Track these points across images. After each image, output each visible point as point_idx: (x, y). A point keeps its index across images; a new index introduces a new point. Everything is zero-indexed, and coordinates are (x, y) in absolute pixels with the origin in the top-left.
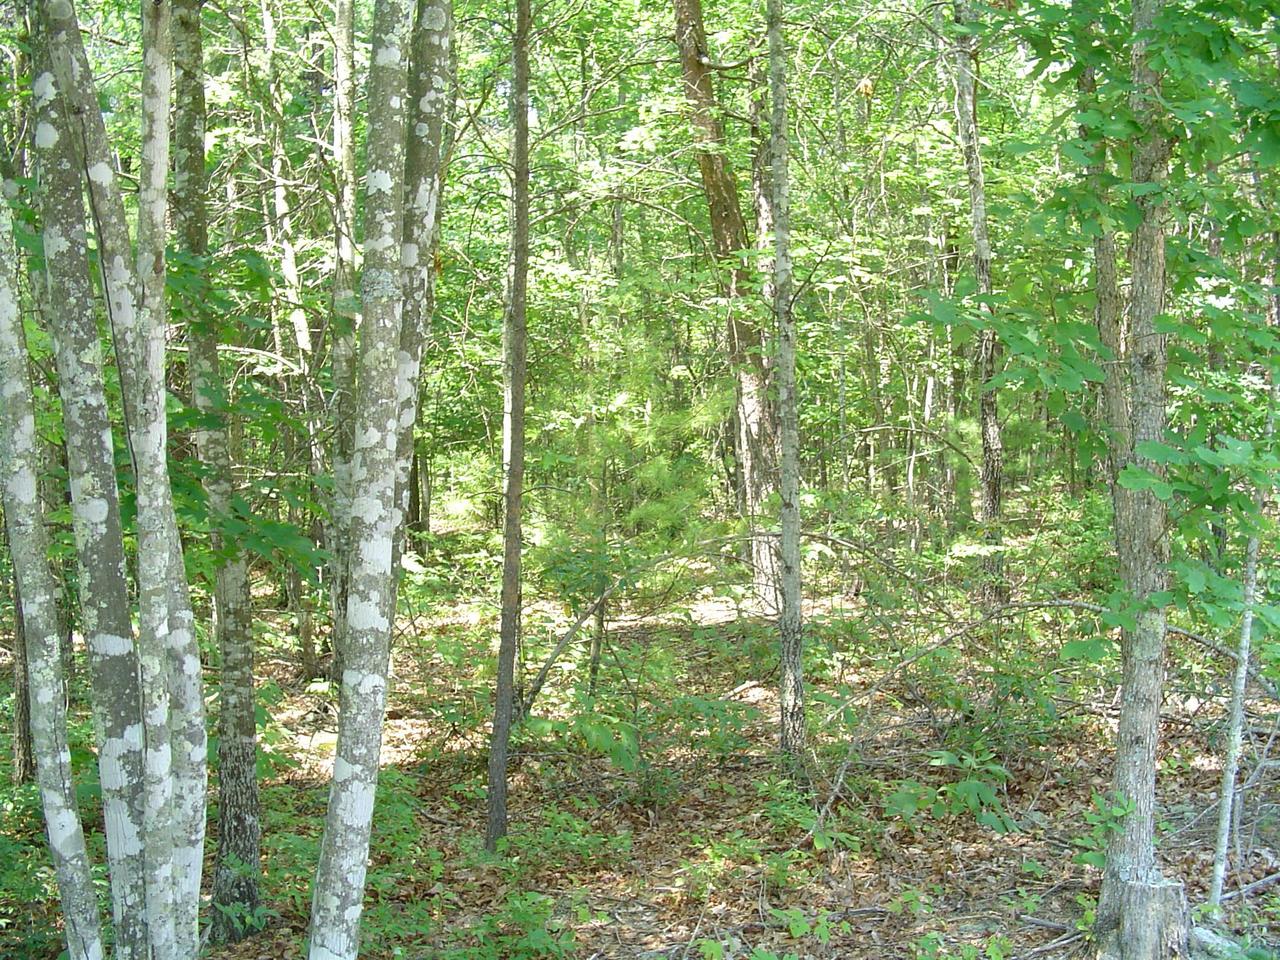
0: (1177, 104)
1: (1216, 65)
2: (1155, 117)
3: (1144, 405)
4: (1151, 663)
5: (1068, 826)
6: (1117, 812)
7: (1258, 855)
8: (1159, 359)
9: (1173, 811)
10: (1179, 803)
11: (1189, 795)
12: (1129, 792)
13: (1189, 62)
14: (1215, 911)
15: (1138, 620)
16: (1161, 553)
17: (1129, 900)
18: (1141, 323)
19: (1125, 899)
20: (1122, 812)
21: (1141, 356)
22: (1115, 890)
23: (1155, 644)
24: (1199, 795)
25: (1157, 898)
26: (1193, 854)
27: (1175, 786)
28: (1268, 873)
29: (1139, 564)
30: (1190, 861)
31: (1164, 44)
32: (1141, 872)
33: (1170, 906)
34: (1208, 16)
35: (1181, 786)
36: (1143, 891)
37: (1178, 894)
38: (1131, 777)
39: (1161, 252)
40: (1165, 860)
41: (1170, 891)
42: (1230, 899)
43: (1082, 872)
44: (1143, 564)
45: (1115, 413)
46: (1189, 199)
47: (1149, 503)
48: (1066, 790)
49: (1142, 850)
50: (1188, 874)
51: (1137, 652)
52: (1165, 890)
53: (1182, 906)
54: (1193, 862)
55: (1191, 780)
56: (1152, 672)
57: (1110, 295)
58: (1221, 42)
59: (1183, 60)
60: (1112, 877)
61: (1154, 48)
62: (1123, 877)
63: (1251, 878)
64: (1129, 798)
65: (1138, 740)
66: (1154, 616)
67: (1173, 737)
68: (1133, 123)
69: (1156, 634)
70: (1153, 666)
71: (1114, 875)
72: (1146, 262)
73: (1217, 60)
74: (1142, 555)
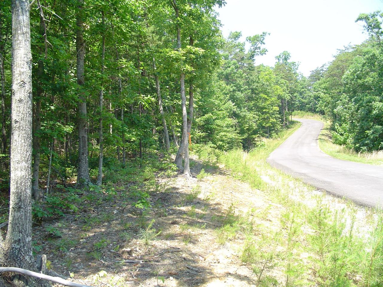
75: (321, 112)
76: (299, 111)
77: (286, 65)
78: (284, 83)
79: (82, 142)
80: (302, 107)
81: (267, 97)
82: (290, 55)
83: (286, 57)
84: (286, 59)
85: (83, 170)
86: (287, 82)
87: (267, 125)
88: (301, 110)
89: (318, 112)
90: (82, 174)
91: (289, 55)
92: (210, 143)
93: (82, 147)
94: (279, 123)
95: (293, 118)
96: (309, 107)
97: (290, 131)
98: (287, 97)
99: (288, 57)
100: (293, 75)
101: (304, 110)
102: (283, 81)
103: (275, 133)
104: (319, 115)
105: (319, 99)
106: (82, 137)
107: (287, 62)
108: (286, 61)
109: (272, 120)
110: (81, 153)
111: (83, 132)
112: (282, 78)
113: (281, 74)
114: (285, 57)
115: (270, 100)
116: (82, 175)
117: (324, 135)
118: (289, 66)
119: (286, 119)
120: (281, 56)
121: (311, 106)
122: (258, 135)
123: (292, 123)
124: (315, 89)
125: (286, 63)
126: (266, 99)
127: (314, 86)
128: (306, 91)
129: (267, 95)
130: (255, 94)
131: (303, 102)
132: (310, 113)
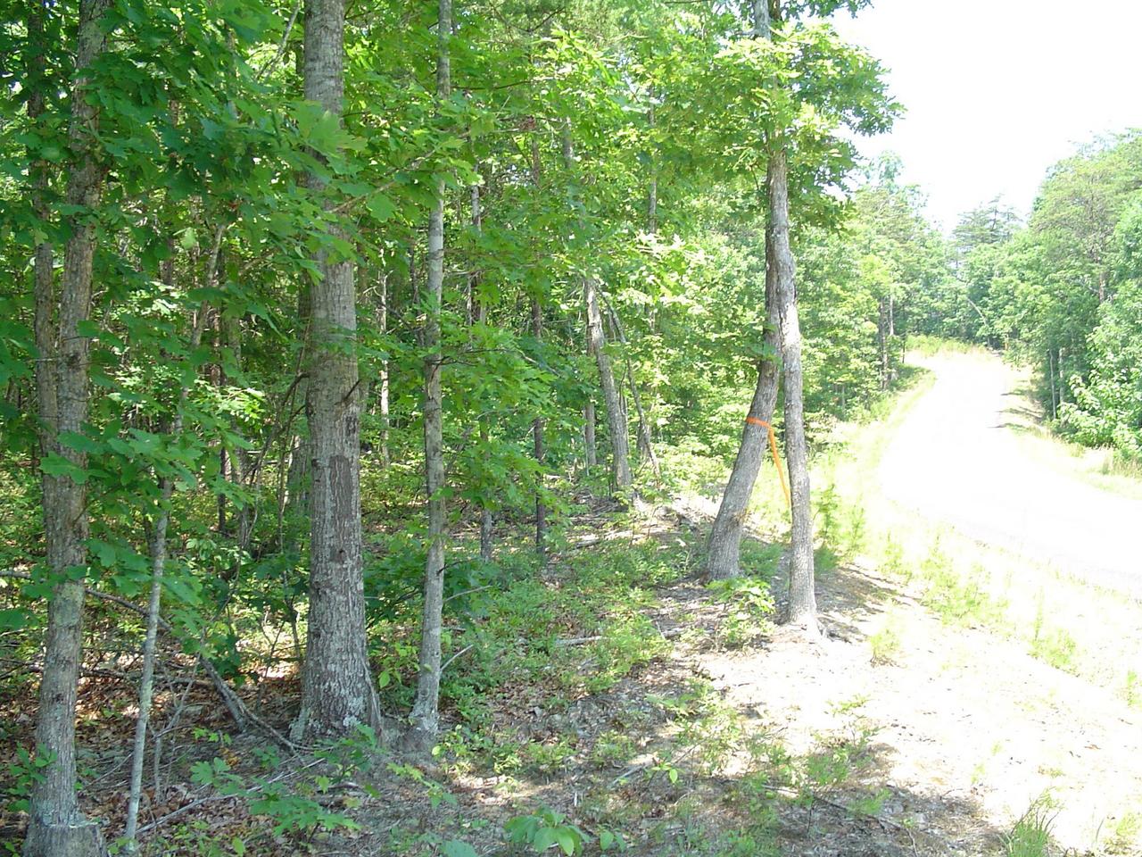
0: (108, 138)
1: (144, 109)
2: (88, 147)
3: (69, 399)
4: (70, 628)
5: (8, 777)
6: (40, 763)
7: (175, 790)
8: (83, 359)
9: (104, 757)
10: (110, 748)
11: (120, 741)
12: (51, 744)
13: (121, 103)
14: (131, 843)
15: (58, 592)
16: (80, 531)
17: (51, 841)
18: (69, 327)
19: (47, 841)
20: (44, 763)
21: (68, 355)
22: (39, 834)
23: (74, 612)
24: (129, 740)
25: (75, 838)
26: (119, 794)
27: (108, 734)
28: (182, 805)
29: (60, 540)
30: (115, 801)
31: (101, 85)
32: (62, 815)
33: (87, 843)
34: (140, 65)
35: (114, 733)
36: (63, 832)
37: (94, 832)
38: (53, 731)
39: (89, 265)
40: (94, 801)
41: (87, 830)
42: (149, 830)
43: (18, 819)
44: (64, 541)
45: (46, 404)
46: (112, 222)
47: (70, 487)
48: (8, 744)
49: (64, 795)
50: (114, 812)
51: (57, 619)
52: (83, 829)
53: (98, 842)
54: (118, 801)
55: (123, 728)
56: (71, 636)
57: (46, 297)
58: (150, 89)
59: (116, 100)
60: (36, 822)
61: (91, 87)
62: (46, 821)
63: (167, 811)
64: (51, 750)
65: (59, 698)
66: (74, 586)
67: (110, 689)
68: (69, 151)
69: (74, 603)
70: (72, 631)
71: (39, 820)
72: (75, 273)
73: (146, 104)
74: (63, 533)
75: (992, 340)
76: (922, 337)
77: (892, 192)
78: (888, 247)
79: (329, 491)
80: (930, 326)
81: (841, 292)
82: (903, 162)
83: (891, 169)
84: (889, 174)
85: (335, 646)
86: (897, 244)
87: (840, 379)
88: (927, 333)
89: (981, 339)
90: (332, 667)
91: (899, 161)
92: (693, 438)
93: (329, 515)
94: (873, 372)
95: (910, 358)
96: (953, 325)
97: (903, 397)
98: (896, 292)
99: (895, 170)
100: (914, 224)
101: (937, 333)
102: (883, 241)
103: (862, 405)
104: (984, 349)
105: (985, 299)
106: (333, 459)
107: (893, 184)
108: (889, 180)
109: (855, 363)
110: (327, 553)
111: (336, 435)
112: (879, 232)
113: (877, 220)
114: (887, 168)
115: (850, 300)
116: (332, 675)
117: (1017, 412)
118: (901, 195)
119: (891, 359)
120: (876, 166)
121: (959, 321)
122: (823, 411)
123: (908, 372)
124: (972, 268)
125: (889, 186)
126: (838, 299)
127: (971, 260)
128: (942, 275)
129: (841, 284)
130: (812, 280)
131: (934, 309)
132: (954, 343)
